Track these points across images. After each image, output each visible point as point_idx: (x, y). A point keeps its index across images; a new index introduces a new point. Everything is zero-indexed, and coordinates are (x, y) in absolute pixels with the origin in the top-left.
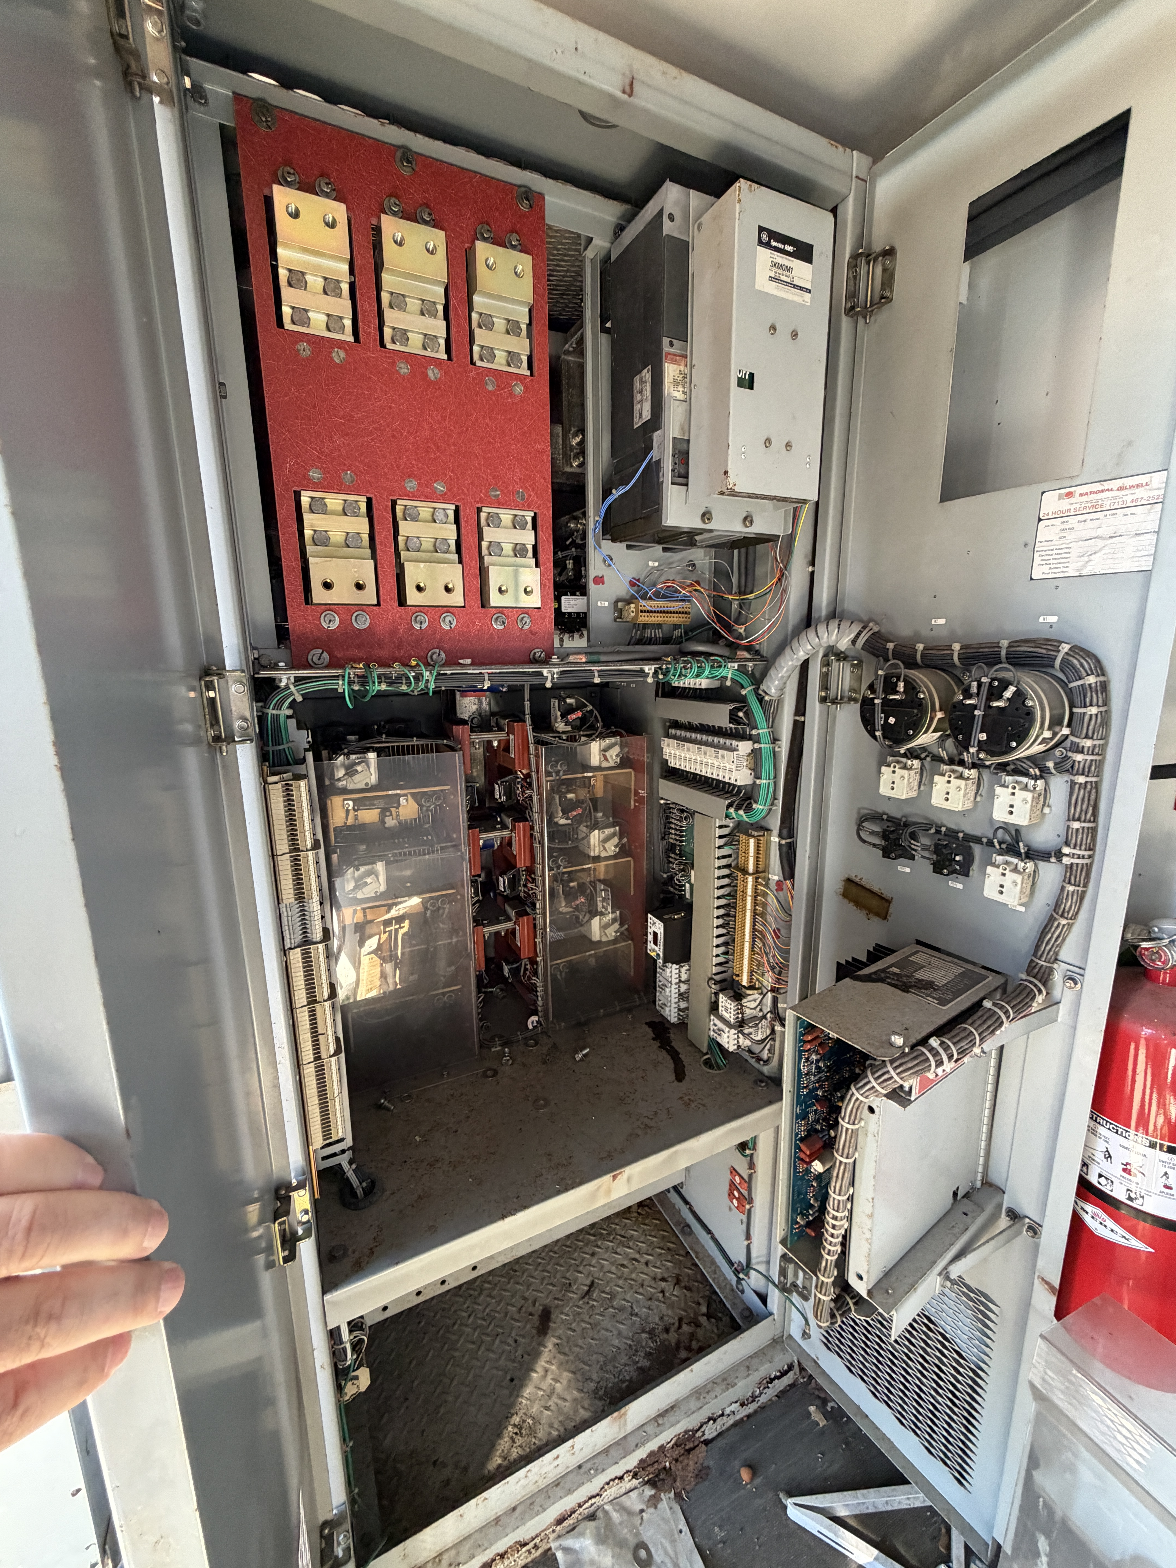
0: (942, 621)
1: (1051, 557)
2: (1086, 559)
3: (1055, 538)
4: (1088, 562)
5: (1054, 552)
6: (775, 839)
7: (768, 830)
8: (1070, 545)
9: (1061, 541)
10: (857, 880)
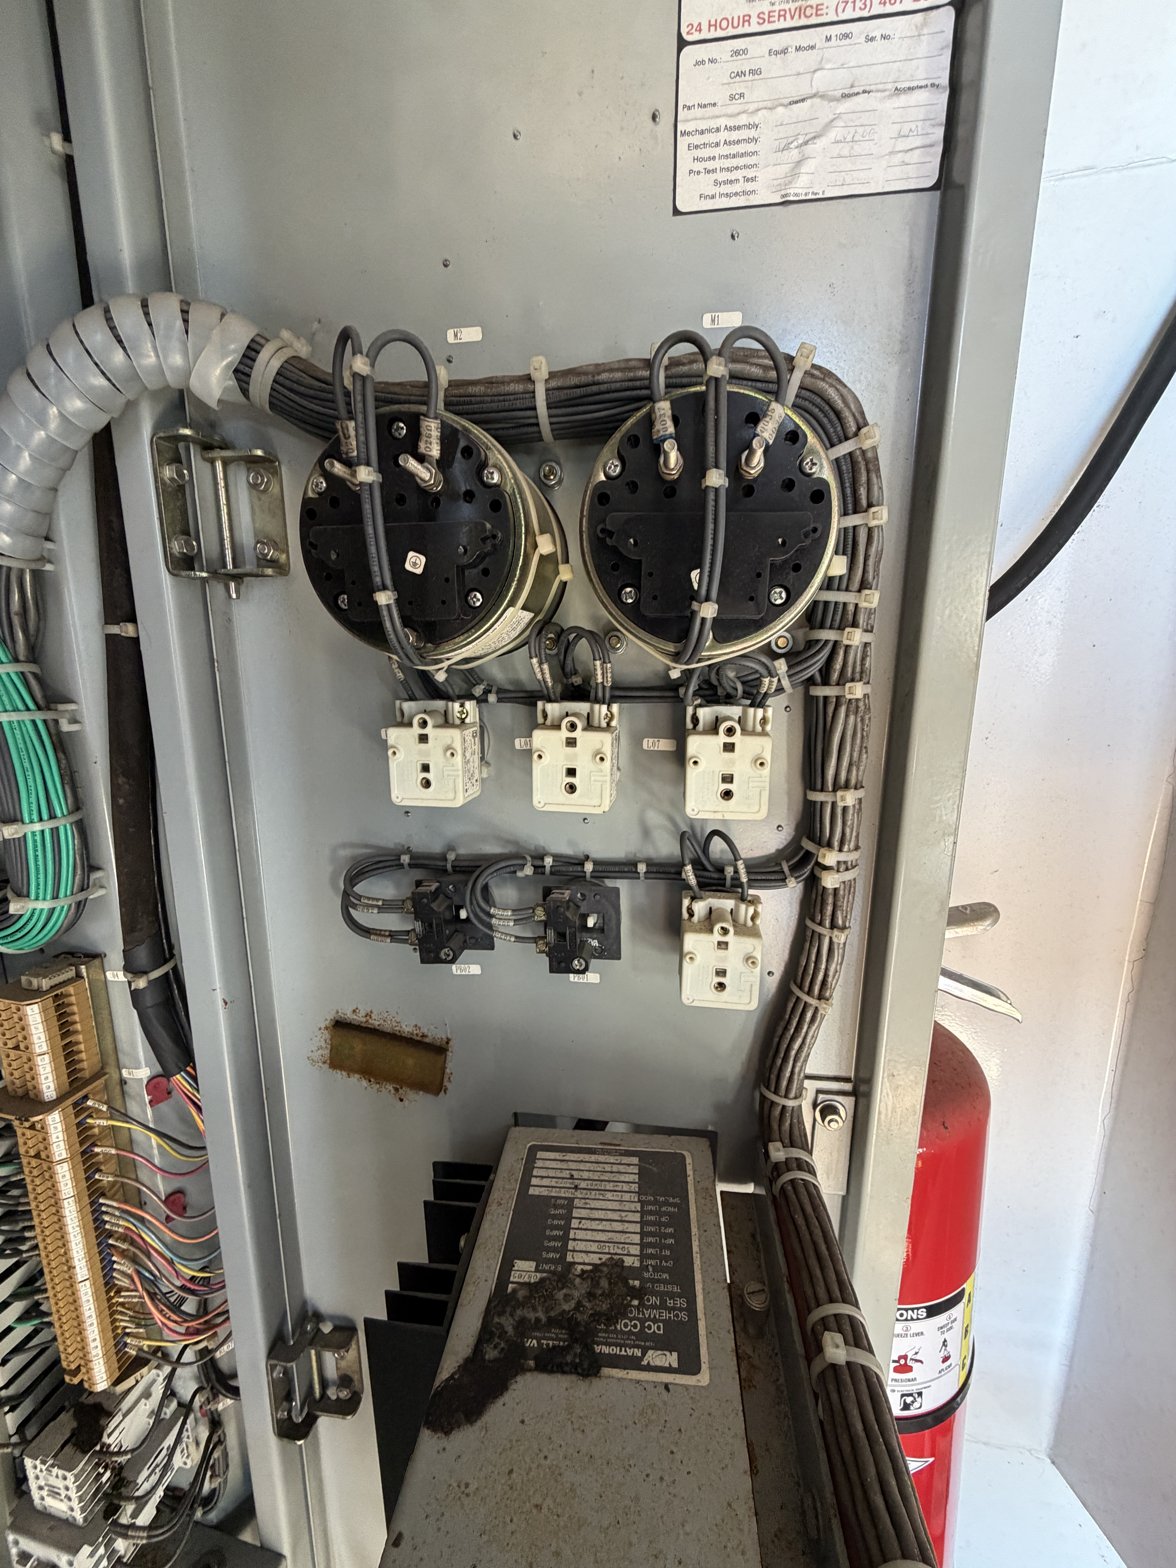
0: (472, 334)
1: (716, 152)
2: (794, 154)
3: (720, 96)
4: (799, 163)
5: (723, 136)
6: (116, 976)
7: (94, 956)
8: (756, 119)
9: (733, 109)
10: (359, 1018)
